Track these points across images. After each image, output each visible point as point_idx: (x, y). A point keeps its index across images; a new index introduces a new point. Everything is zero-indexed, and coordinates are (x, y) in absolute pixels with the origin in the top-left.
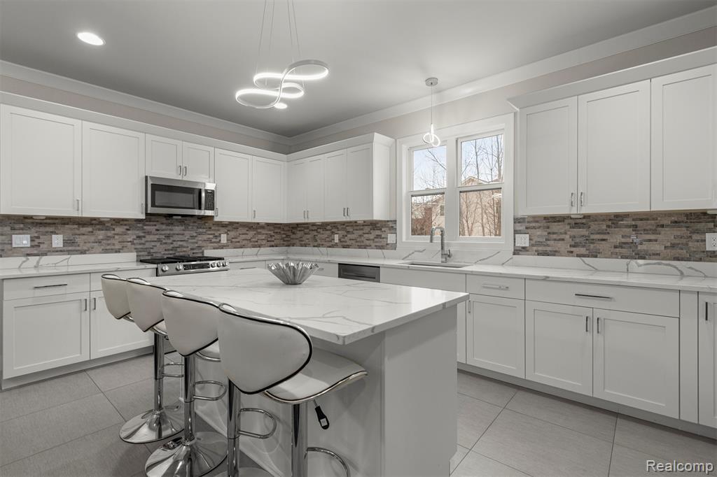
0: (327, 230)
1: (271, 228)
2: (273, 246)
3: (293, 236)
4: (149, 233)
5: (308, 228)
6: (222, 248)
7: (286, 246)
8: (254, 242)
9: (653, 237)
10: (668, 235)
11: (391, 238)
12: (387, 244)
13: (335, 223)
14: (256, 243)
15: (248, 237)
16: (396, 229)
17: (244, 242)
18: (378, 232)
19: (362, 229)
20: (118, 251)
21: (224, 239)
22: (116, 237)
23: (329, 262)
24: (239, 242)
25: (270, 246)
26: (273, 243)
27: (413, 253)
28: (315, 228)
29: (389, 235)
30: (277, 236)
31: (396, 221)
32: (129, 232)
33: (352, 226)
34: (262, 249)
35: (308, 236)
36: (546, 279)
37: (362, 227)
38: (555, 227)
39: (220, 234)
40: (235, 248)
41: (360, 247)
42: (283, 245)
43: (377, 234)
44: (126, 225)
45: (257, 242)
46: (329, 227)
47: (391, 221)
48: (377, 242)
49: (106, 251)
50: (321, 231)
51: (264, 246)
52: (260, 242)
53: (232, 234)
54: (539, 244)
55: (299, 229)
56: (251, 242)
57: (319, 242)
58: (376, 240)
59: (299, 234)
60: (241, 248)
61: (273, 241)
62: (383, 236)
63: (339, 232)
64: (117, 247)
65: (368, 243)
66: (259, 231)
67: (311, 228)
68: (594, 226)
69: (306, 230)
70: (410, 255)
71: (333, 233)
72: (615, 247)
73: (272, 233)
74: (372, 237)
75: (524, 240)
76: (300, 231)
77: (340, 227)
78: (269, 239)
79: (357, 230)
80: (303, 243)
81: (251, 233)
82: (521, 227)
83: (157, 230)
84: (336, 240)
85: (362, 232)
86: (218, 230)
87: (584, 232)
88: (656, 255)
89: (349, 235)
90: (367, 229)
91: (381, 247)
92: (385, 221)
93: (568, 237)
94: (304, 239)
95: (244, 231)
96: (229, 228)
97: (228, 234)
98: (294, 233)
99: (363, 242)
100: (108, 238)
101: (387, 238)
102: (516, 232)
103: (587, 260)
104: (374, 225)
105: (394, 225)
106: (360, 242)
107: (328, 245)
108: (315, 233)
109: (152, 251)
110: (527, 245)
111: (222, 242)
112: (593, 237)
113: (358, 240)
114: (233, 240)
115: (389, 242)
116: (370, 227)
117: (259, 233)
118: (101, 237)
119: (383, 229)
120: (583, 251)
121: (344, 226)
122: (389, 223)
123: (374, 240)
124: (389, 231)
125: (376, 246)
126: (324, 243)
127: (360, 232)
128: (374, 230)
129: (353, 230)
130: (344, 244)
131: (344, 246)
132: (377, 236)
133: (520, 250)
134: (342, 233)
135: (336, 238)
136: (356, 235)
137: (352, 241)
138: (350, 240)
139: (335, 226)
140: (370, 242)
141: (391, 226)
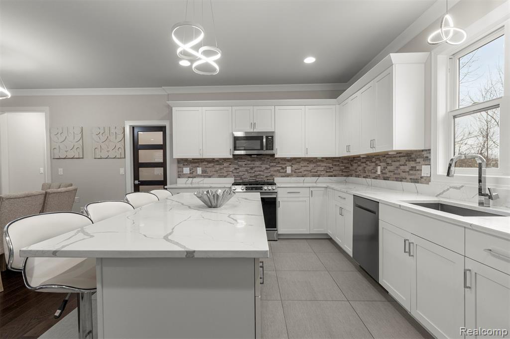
0: (372, 162)
1: (330, 161)
2: (331, 176)
3: (351, 168)
4: (241, 166)
5: (360, 161)
6: (288, 177)
7: (345, 176)
8: (314, 172)
11: (425, 171)
12: (421, 178)
13: (378, 154)
14: (316, 174)
15: (309, 169)
16: (430, 160)
17: (306, 173)
18: (412, 164)
19: (399, 161)
20: (225, 177)
21: (289, 170)
22: (225, 169)
23: (347, 193)
24: (301, 172)
25: (329, 176)
26: (331, 174)
27: (448, 189)
29: (423, 166)
30: (337, 168)
31: (430, 150)
32: (230, 166)
34: (321, 178)
35: (360, 168)
37: (398, 158)
39: (286, 167)
40: (298, 177)
41: (397, 180)
42: (342, 175)
44: (229, 162)
45: (316, 172)
46: (374, 160)
47: (426, 150)
48: (412, 175)
49: (220, 177)
51: (323, 176)
52: (319, 173)
53: (295, 166)
56: (311, 172)
57: (367, 174)
58: (411, 172)
59: (355, 166)
60: (303, 177)
61: (332, 172)
62: (417, 168)
63: (381, 164)
64: (225, 174)
65: (403, 175)
66: (318, 164)
67: (362, 160)
70: (444, 191)
71: (377, 165)
73: (331, 165)
74: (407, 168)
76: (355, 163)
77: (382, 159)
78: (328, 171)
79: (394, 161)
80: (357, 174)
81: (312, 166)
83: (246, 164)
84: (379, 173)
85: (399, 163)
86: (285, 164)
89: (388, 167)
90: (403, 160)
91: (416, 181)
92: (420, 151)
94: (358, 170)
95: (305, 164)
96: (293, 162)
97: (292, 167)
99: (399, 174)
100: (221, 169)
101: (421, 171)
104: (409, 156)
105: (428, 155)
106: (397, 174)
107: (374, 176)
108: (364, 165)
109: (243, 177)
111: (287, 172)
113: (396, 172)
114: (296, 171)
115: (422, 175)
116: (406, 158)
117: (319, 166)
118: (217, 169)
119: (418, 160)
121: (385, 158)
122: (423, 153)
123: (409, 172)
124: (423, 162)
125: (411, 179)
126: (370, 174)
127: (397, 164)
128: (409, 161)
129: (392, 161)
130: (384, 176)
131: (384, 178)
132: (412, 168)
134: (383, 165)
135: (379, 170)
136: (394, 166)
137: (391, 173)
138: (389, 172)
139: (378, 157)
140: (406, 174)
141: (426, 156)
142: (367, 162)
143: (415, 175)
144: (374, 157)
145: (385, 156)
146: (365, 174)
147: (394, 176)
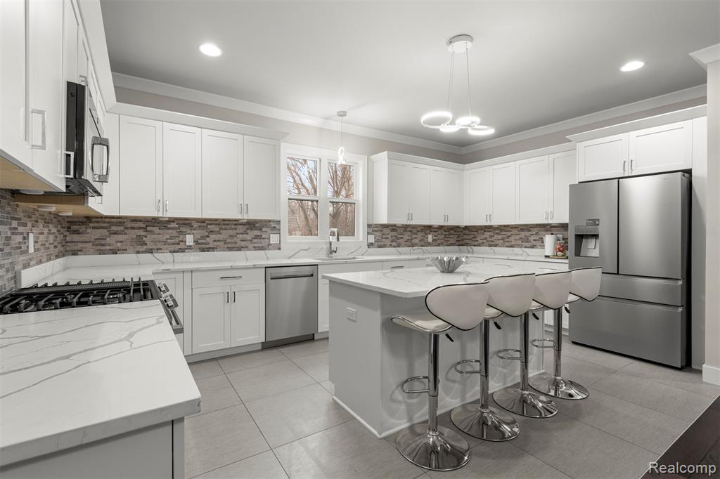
0: (168, 229)
3: (76, 237)
5: (120, 224)
9: (416, 236)
10: (420, 235)
11: (274, 239)
12: (269, 245)
13: (186, 219)
16: (279, 230)
18: (258, 233)
23: (255, 267)
27: (299, 251)
28: (142, 225)
29: (271, 235)
31: (280, 221)
33: (219, 224)
35: (120, 237)
36: (418, 259)
37: (233, 227)
38: (386, 231)
41: (230, 249)
43: (255, 234)
46: (174, 225)
47: (274, 221)
48: (256, 243)
50: (156, 230)
54: (378, 241)
55: (91, 225)
57: (150, 246)
58: (255, 241)
59: (93, 234)
62: (263, 236)
63: (195, 232)
65: (243, 244)
67: (129, 224)
69: (114, 228)
70: (296, 253)
71: (185, 234)
72: (406, 241)
74: (248, 237)
75: (372, 239)
76: (94, 228)
77: (196, 225)
79: (226, 229)
80: (108, 248)
82: (370, 230)
85: (235, 231)
87: (396, 233)
88: (416, 245)
89: (211, 236)
90: (241, 229)
91: (262, 248)
92: (266, 221)
93: (389, 236)
98: (76, 232)
99: (236, 243)
101: (269, 239)
102: (368, 233)
103: (398, 248)
104: (251, 224)
105: (277, 225)
106: (231, 243)
107: (172, 249)
108: (142, 233)
110: (373, 242)
112: (399, 236)
113: (228, 241)
115: (271, 243)
116: (247, 226)
119: (264, 229)
120: (394, 244)
121: (205, 224)
122: (271, 223)
123: (251, 241)
124: (270, 232)
125: (254, 247)
126: (162, 247)
127: (232, 232)
128: (251, 229)
129: (220, 229)
130: (203, 246)
131: (203, 250)
132: (257, 237)
133: (370, 245)
134: (199, 233)
135: (190, 240)
136: (225, 234)
137: (218, 243)
138: (215, 241)
139: (186, 223)
140: (248, 244)
141: (274, 226)
142: (148, 228)
143: (261, 243)
144: (173, 222)
145: (204, 222)
146: (145, 247)
147: (227, 246)
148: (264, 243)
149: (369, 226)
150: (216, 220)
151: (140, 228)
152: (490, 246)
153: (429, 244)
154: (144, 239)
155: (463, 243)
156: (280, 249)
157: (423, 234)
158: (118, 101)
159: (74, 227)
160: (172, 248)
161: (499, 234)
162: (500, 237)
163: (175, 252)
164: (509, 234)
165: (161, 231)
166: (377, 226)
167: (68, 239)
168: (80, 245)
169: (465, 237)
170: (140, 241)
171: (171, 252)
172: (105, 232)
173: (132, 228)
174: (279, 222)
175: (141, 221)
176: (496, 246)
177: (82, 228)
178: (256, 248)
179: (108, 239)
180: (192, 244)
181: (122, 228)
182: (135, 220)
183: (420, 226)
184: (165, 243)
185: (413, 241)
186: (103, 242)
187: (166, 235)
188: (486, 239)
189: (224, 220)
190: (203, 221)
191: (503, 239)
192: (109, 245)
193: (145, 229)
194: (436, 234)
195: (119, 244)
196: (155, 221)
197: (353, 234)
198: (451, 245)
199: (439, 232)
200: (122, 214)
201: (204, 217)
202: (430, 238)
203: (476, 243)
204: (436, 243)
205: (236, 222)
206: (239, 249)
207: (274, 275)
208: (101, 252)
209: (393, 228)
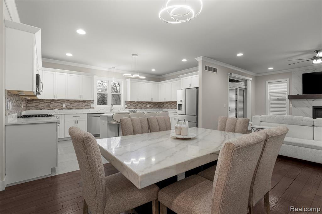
0: (58, 103)
3: (29, 105)
5: (43, 101)
10: (144, 105)
11: (92, 106)
13: (63, 100)
16: (94, 103)
18: (87, 104)
23: (84, 113)
27: (100, 110)
35: (43, 105)
38: (131, 103)
41: (78, 109)
50: (54, 103)
54: (129, 106)
55: (34, 101)
57: (52, 107)
58: (86, 106)
59: (35, 104)
62: (89, 105)
63: (66, 103)
65: (82, 107)
68: (136, 103)
69: (41, 102)
71: (63, 104)
72: (139, 107)
74: (83, 105)
75: (126, 106)
76: (35, 102)
77: (66, 101)
80: (39, 108)
82: (126, 103)
87: (135, 104)
88: (143, 108)
90: (81, 103)
91: (88, 109)
92: (89, 100)
93: (133, 105)
98: (30, 104)
99: (79, 107)
101: (90, 106)
102: (125, 104)
104: (84, 101)
106: (78, 107)
108: (49, 104)
113: (77, 106)
119: (89, 103)
120: (135, 108)
122: (91, 101)
126: (55, 108)
127: (78, 104)
128: (84, 103)
129: (74, 103)
130: (69, 108)
131: (69, 109)
132: (86, 105)
133: (126, 108)
134: (67, 104)
135: (64, 106)
136: (75, 105)
137: (74, 107)
138: (72, 106)
139: (63, 101)
140: (83, 107)
141: (92, 102)
142: (51, 102)
144: (59, 101)
146: (50, 108)
147: (76, 108)
148: (89, 107)
149: (125, 102)
150: (73, 100)
151: (49, 102)
152: (167, 108)
153: (148, 108)
154: (50, 106)
155: (160, 107)
156: (94, 109)
157: (145, 104)
158: (43, 67)
159: (29, 102)
160: (59, 108)
161: (169, 104)
162: (169, 105)
163: (59, 109)
164: (171, 104)
165: (55, 103)
166: (128, 102)
167: (27, 105)
168: (31, 107)
169: (161, 105)
170: (49, 106)
171: (58, 109)
172: (38, 104)
173: (46, 102)
174: (94, 101)
175: (49, 100)
176: (169, 108)
177: (31, 102)
178: (86, 109)
179: (39, 106)
180: (65, 107)
181: (43, 102)
182: (47, 100)
183: (144, 102)
184: (57, 107)
185: (142, 107)
186: (38, 106)
187: (57, 104)
188: (166, 106)
189: (75, 100)
190: (69, 100)
191: (170, 106)
192: (39, 107)
193: (50, 103)
194: (150, 104)
195: (42, 107)
196: (53, 101)
197: (120, 104)
198: (156, 108)
199: (152, 104)
200: (44, 98)
201: (68, 99)
202: (148, 106)
203: (164, 107)
204: (150, 107)
205: (79, 101)
206: (81, 109)
207: (90, 116)
208: (37, 109)
209: (134, 102)
